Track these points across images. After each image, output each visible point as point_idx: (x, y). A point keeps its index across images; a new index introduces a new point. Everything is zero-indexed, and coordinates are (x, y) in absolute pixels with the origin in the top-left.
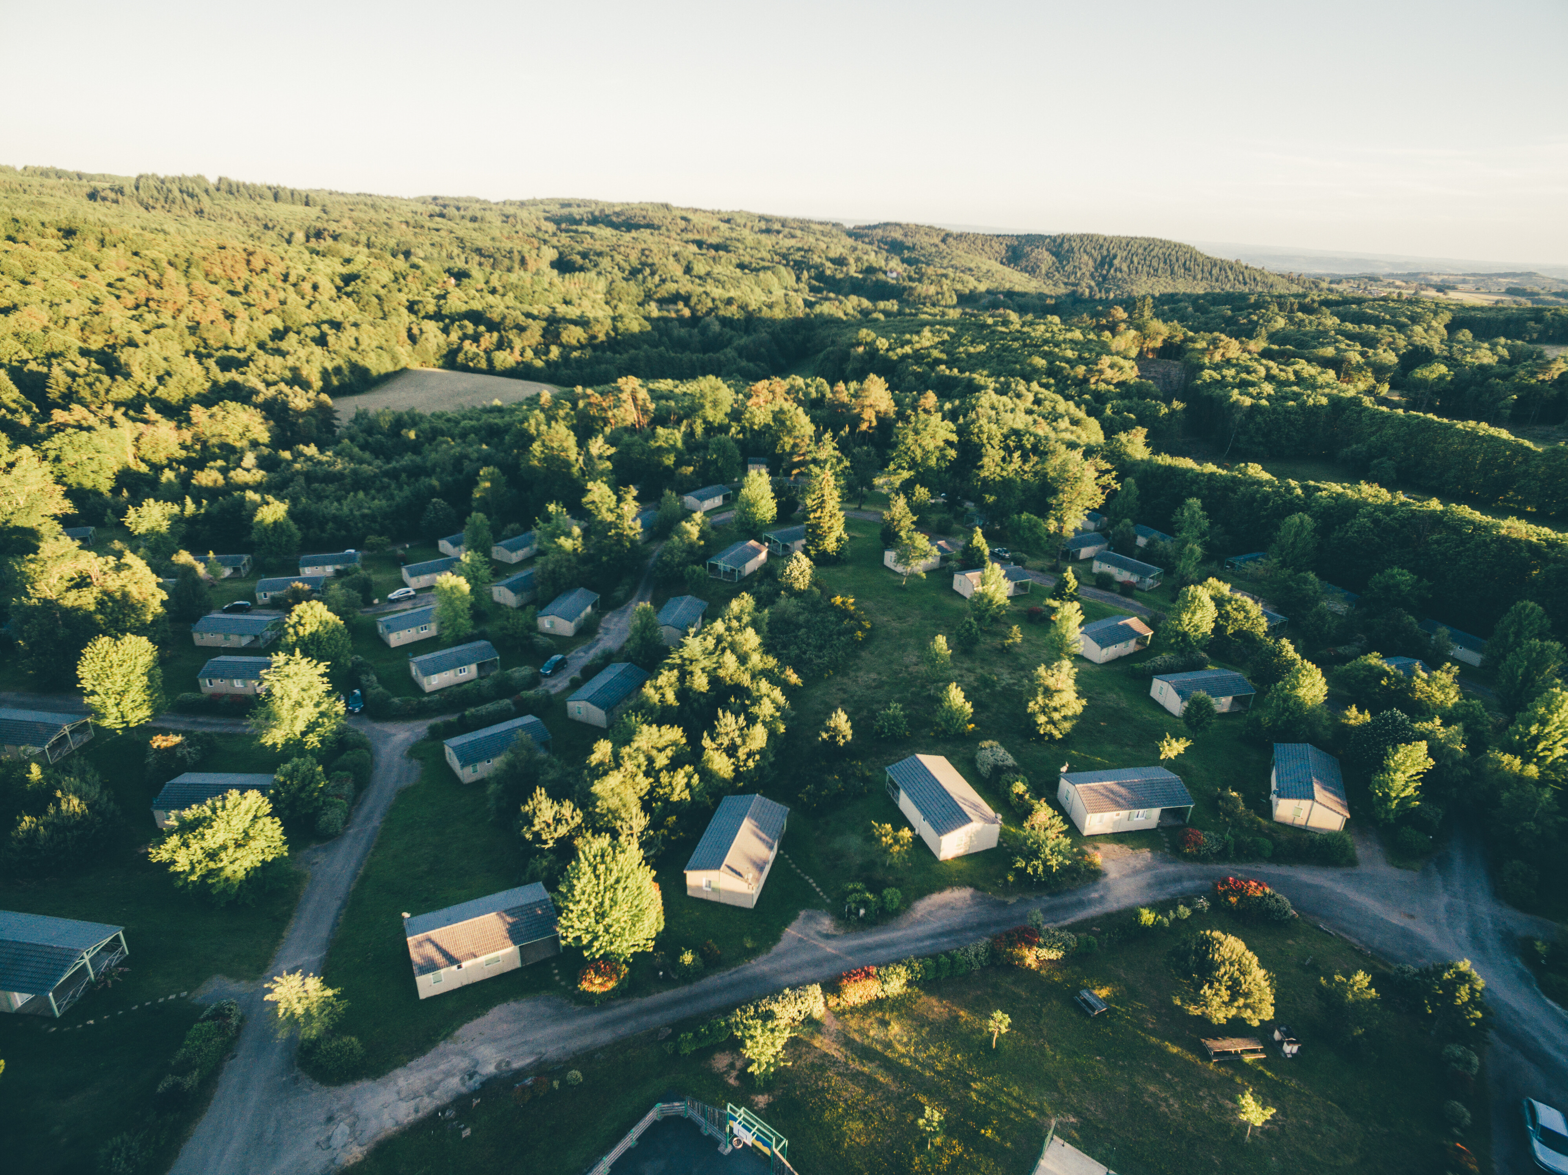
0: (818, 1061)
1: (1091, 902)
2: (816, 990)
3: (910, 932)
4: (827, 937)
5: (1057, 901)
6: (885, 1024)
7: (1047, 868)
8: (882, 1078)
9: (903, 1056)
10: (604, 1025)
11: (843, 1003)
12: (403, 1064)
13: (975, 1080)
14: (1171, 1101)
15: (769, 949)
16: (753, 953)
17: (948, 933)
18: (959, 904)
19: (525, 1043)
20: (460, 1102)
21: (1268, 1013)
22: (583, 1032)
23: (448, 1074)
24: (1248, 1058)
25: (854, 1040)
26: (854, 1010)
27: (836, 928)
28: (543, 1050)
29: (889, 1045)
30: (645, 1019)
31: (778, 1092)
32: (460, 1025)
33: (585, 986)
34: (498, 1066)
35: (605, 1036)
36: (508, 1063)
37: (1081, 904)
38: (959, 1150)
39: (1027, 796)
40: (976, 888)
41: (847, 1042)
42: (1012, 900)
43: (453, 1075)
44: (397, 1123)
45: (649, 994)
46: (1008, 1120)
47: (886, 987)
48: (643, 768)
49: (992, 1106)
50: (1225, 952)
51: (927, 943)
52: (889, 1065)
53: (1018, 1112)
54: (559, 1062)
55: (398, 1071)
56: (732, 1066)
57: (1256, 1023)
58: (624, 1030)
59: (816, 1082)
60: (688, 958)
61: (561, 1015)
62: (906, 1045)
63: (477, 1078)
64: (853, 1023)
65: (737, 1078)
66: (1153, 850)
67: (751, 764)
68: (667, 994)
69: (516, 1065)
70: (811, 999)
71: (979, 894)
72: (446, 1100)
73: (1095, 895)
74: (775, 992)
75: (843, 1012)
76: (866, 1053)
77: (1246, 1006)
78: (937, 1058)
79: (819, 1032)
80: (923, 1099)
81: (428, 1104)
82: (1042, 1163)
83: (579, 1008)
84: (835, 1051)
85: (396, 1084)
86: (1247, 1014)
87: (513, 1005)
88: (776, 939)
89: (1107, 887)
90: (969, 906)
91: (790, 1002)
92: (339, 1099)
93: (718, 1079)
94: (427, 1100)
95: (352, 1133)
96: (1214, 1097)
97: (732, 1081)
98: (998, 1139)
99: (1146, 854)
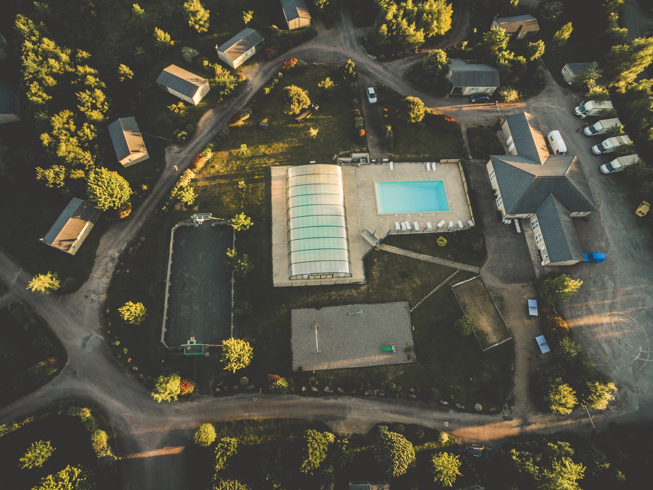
0: (203, 189)
1: (249, 92)
2: (189, 171)
3: (202, 135)
4: (179, 152)
5: (239, 98)
6: (213, 167)
7: (231, 90)
8: (223, 182)
9: (224, 172)
10: (137, 221)
11: (198, 169)
12: (91, 272)
13: (245, 166)
14: (295, 140)
15: (165, 168)
16: (161, 172)
17: (213, 128)
18: (211, 117)
19: (120, 242)
20: (117, 267)
21: (309, 103)
22: (133, 227)
23: (107, 264)
24: (308, 117)
25: (208, 177)
26: (202, 169)
27: (180, 148)
28: (127, 240)
29: (218, 172)
30: (147, 212)
31: (199, 203)
32: (96, 252)
33: (122, 217)
34: (118, 252)
35: (140, 224)
36: (120, 250)
37: (246, 95)
38: (251, 186)
39: (210, 65)
40: (212, 108)
41: (207, 179)
42: (225, 106)
43: (109, 263)
44: (106, 284)
45: (142, 204)
46: (259, 171)
47: (207, 157)
48: (69, 135)
49: (254, 170)
50: (293, 93)
51: (209, 135)
52: (222, 177)
53: (260, 167)
54: (134, 239)
55: (91, 274)
56: (181, 206)
57: (307, 107)
58: (144, 218)
59: (206, 194)
60: (145, 187)
61: (122, 229)
62: (222, 169)
63: (116, 259)
64: (205, 173)
65: (185, 208)
66: (258, 62)
67: (106, 108)
68: (147, 201)
69: (123, 248)
70: (189, 174)
71: (215, 109)
72: (113, 269)
73: (248, 89)
74: (178, 179)
75: (200, 171)
76: (213, 178)
77: (303, 104)
78: (233, 166)
79: (198, 181)
80: (236, 180)
81: (110, 274)
82: (272, 175)
83: (125, 223)
84: (206, 183)
85: (94, 277)
86: (304, 106)
87: (105, 236)
88: (165, 163)
89: (251, 85)
90: (214, 116)
91: (184, 179)
92: (83, 292)
93: (180, 212)
94: (108, 274)
95: (97, 294)
96: (304, 132)
97: (185, 209)
98: (259, 177)
99: (257, 65)
